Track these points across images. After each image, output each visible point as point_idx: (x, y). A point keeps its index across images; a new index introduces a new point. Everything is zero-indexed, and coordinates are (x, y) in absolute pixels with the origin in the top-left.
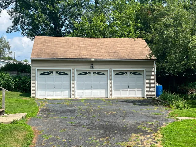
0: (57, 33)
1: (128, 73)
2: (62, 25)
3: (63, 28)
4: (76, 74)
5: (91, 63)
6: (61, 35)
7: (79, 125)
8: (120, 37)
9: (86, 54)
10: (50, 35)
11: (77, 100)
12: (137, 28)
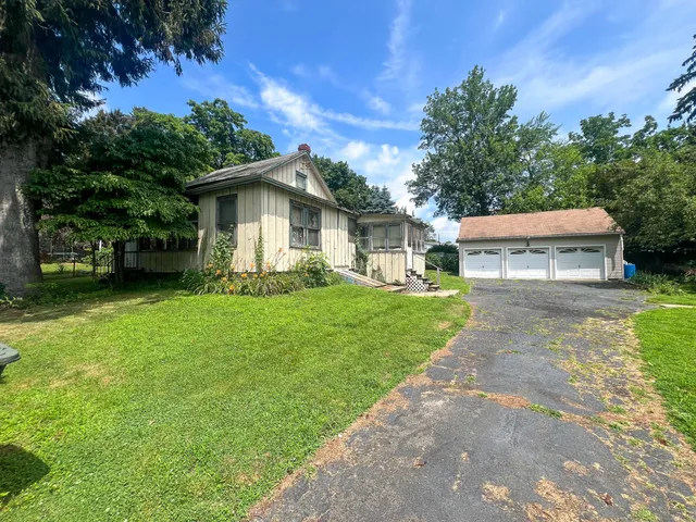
0: (484, 212)
1: (579, 250)
2: (490, 203)
3: (491, 207)
4: (508, 253)
5: (527, 240)
6: (488, 213)
7: (517, 304)
8: (566, 208)
9: (519, 232)
10: (477, 215)
11: (510, 280)
12: (591, 196)
